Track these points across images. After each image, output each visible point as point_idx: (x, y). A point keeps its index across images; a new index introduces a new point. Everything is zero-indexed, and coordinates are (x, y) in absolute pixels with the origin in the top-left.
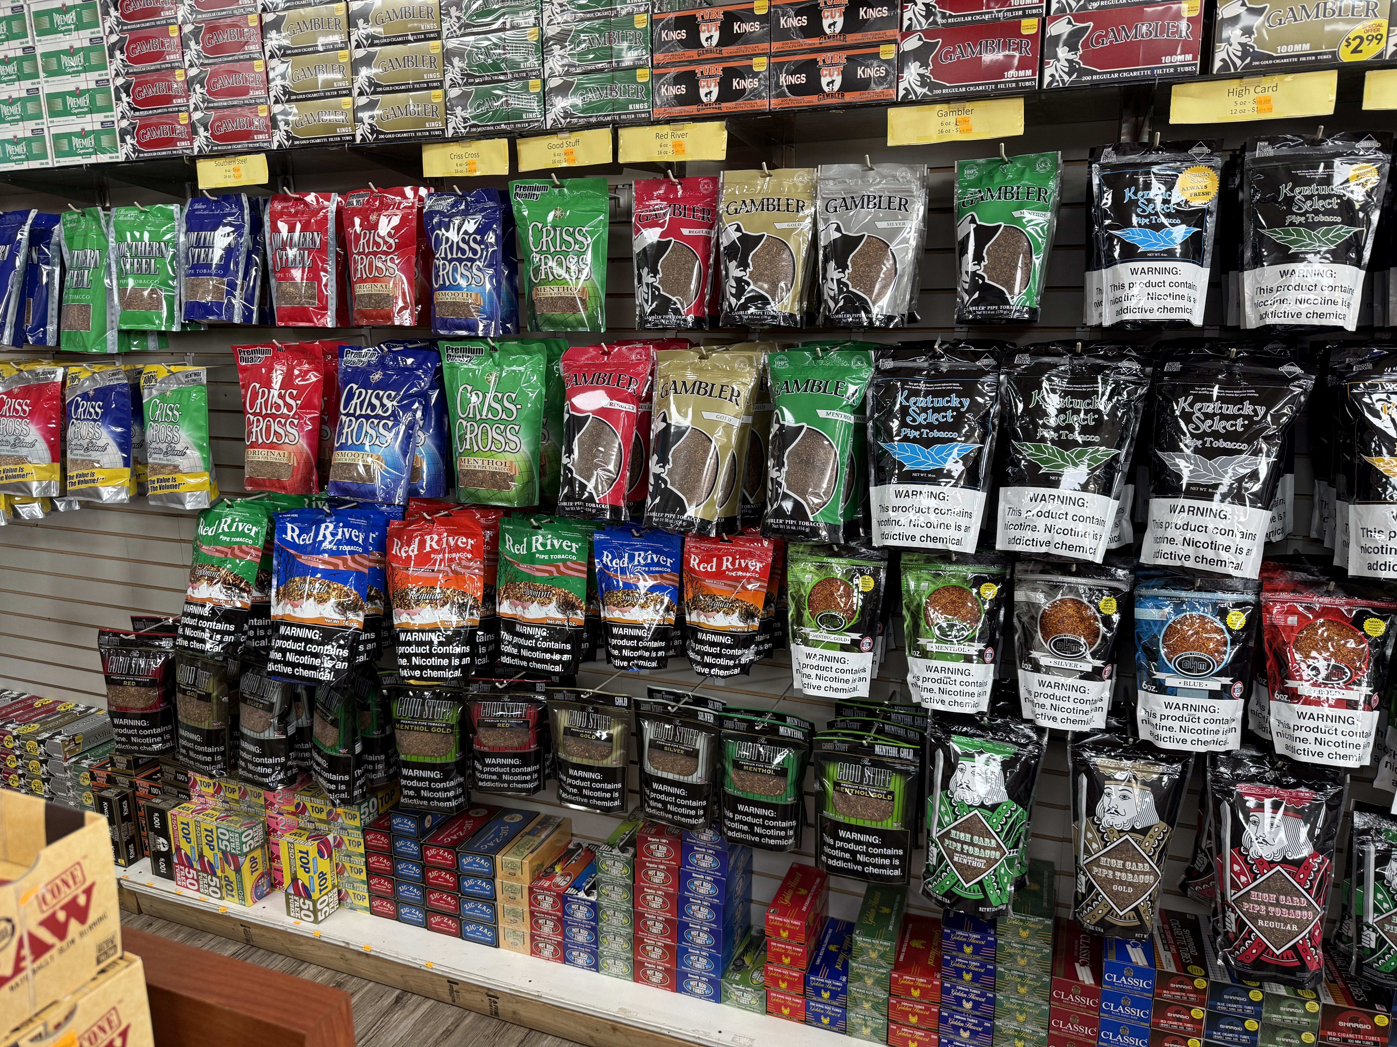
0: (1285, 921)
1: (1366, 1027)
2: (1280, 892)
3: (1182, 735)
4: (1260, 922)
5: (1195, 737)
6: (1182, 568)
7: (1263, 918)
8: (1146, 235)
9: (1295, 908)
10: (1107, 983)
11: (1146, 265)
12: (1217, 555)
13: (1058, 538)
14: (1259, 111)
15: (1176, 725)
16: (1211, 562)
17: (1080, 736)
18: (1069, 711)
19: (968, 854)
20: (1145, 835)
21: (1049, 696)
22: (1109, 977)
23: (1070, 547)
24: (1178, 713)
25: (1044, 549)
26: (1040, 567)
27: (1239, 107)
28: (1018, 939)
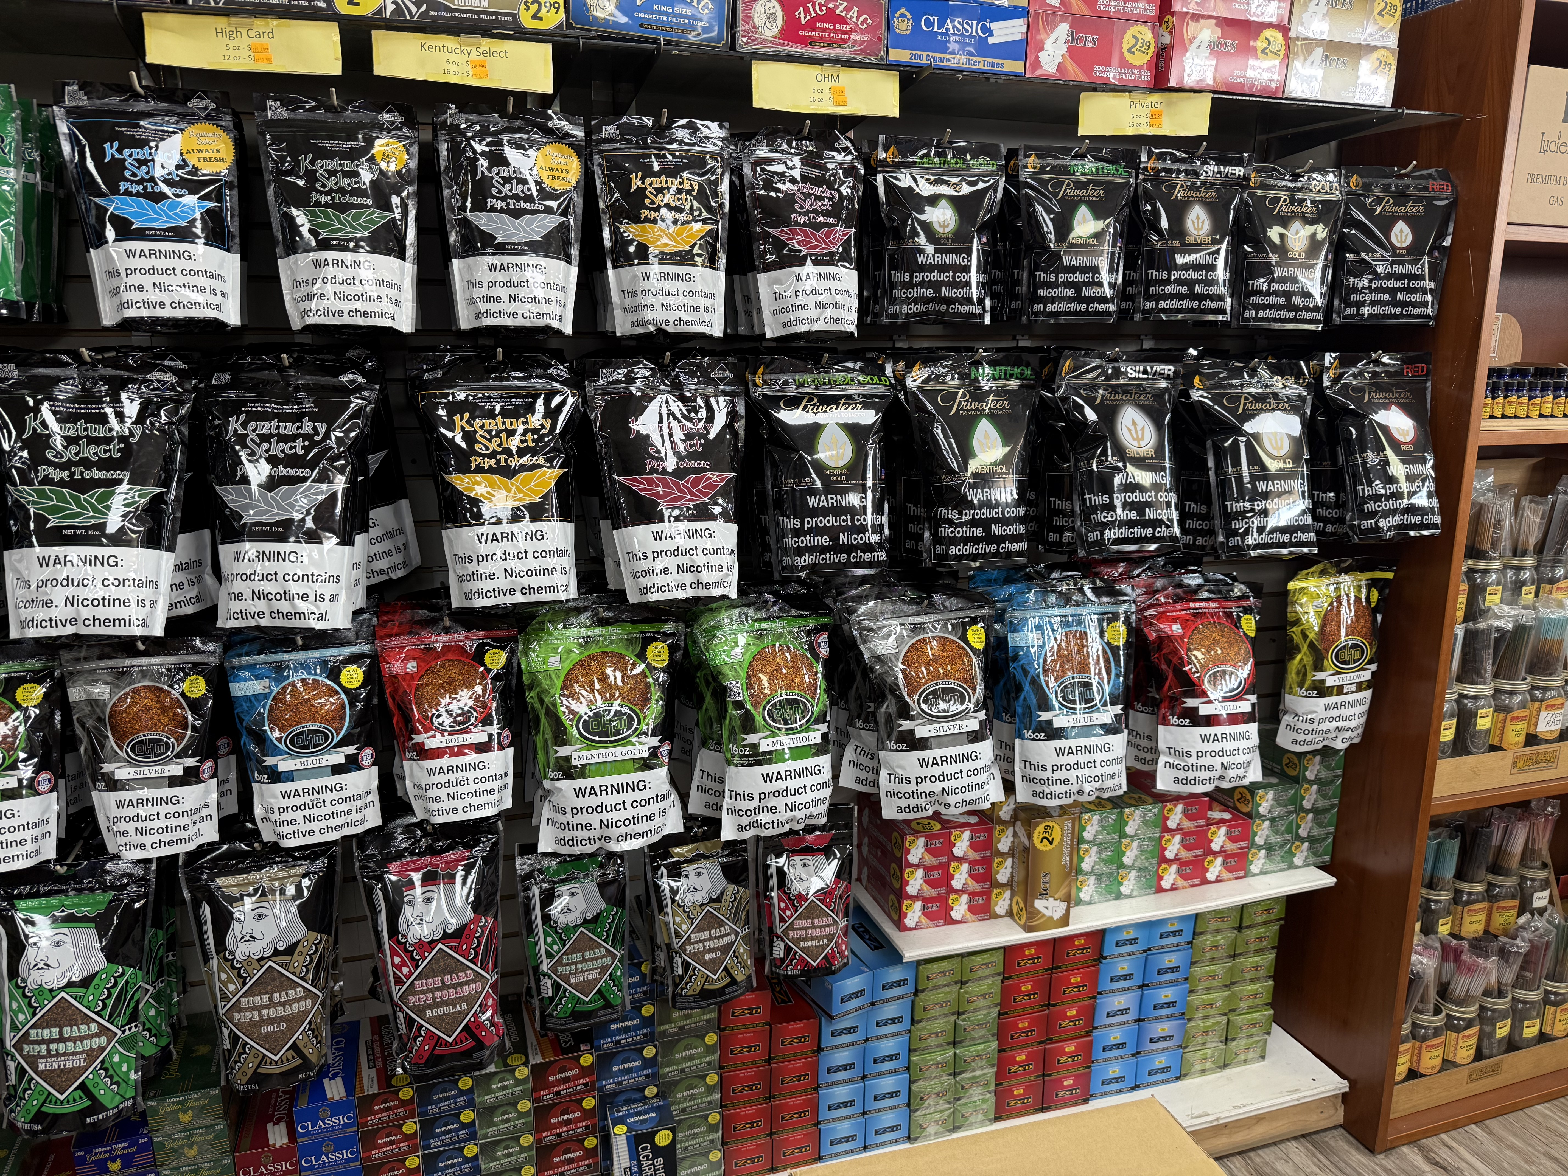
0: (453, 1003)
1: (574, 1072)
2: (444, 972)
3: (308, 826)
4: (429, 1013)
5: (323, 825)
6: (258, 628)
7: (430, 1007)
8: (141, 207)
9: (461, 985)
10: (303, 1135)
11: (146, 245)
12: (294, 606)
13: (86, 613)
14: (257, 61)
15: (299, 815)
16: (288, 615)
17: (193, 856)
18: (160, 831)
19: (58, 1055)
20: (292, 955)
21: (131, 819)
22: (303, 1128)
23: (105, 622)
24: (298, 801)
25: (69, 630)
26: (97, 651)
27: (233, 53)
28: (179, 1127)
